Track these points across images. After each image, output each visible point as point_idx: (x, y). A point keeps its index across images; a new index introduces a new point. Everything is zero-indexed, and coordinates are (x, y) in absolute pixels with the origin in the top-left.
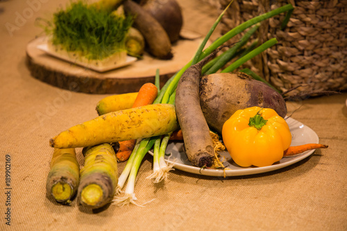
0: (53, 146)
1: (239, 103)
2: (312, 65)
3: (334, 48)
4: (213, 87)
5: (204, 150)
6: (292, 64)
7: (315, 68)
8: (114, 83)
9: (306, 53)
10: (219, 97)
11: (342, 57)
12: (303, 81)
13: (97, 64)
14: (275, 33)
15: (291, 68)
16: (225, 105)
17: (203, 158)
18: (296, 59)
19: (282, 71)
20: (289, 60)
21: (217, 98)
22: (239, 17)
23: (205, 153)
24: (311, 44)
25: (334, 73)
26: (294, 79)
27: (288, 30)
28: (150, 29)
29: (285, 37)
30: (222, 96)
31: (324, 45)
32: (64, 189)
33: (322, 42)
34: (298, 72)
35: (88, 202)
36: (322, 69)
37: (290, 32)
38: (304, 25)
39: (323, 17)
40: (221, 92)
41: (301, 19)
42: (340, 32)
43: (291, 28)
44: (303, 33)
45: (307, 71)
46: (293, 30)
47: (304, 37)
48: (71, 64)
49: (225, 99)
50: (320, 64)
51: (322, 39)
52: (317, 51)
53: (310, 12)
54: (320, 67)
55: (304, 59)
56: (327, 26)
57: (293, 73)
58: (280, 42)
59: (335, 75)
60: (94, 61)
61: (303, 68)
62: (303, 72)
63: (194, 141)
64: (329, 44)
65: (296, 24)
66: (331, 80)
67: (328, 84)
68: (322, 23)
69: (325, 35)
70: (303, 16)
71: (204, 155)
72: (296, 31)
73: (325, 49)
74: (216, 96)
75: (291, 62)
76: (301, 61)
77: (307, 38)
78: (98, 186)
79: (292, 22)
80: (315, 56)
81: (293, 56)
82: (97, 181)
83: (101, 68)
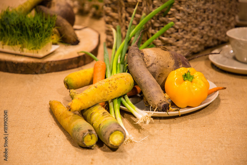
0: (70, 110)
1: (169, 66)
2: (183, 38)
3: (194, 25)
4: (150, 58)
5: (163, 100)
6: (171, 38)
7: (184, 40)
8: (52, 65)
9: (180, 31)
10: (155, 64)
11: (198, 31)
12: (178, 49)
13: (37, 52)
14: (158, 19)
15: (171, 41)
16: (160, 68)
17: (165, 105)
18: (174, 35)
19: (163, 44)
20: (169, 36)
21: (154, 65)
22: (125, 11)
23: (165, 102)
24: (183, 24)
25: (193, 42)
26: (173, 48)
27: (167, 16)
28: (61, 25)
29: (166, 21)
30: (157, 64)
31: (190, 24)
32: (92, 138)
33: (188, 22)
34: (175, 43)
35: (115, 144)
36: (188, 40)
37: (169, 17)
38: (178, 12)
39: (188, 6)
40: (156, 60)
41: (176, 8)
42: (197, 15)
43: (171, 14)
44: (178, 17)
45: (181, 42)
46: (171, 16)
47: (179, 20)
48: (16, 55)
49: (160, 65)
50: (187, 37)
51: (189, 20)
52: (186, 28)
53: (182, 3)
54: (187, 39)
55: (179, 34)
56: (191, 12)
57: (171, 45)
58: (162, 25)
59: (194, 43)
60: (35, 51)
61: (178, 40)
62: (178, 43)
63: (155, 95)
64: (192, 23)
65: (173, 12)
66: (192, 47)
67: (190, 49)
68: (188, 10)
69: (191, 18)
70: (178, 6)
71: (164, 103)
72: (174, 17)
73: (190, 27)
74: (153, 64)
75: (171, 37)
76: (177, 36)
77: (181, 20)
78: (120, 132)
79: (171, 11)
80: (185, 32)
81: (172, 33)
82: (118, 129)
83: (41, 55)
